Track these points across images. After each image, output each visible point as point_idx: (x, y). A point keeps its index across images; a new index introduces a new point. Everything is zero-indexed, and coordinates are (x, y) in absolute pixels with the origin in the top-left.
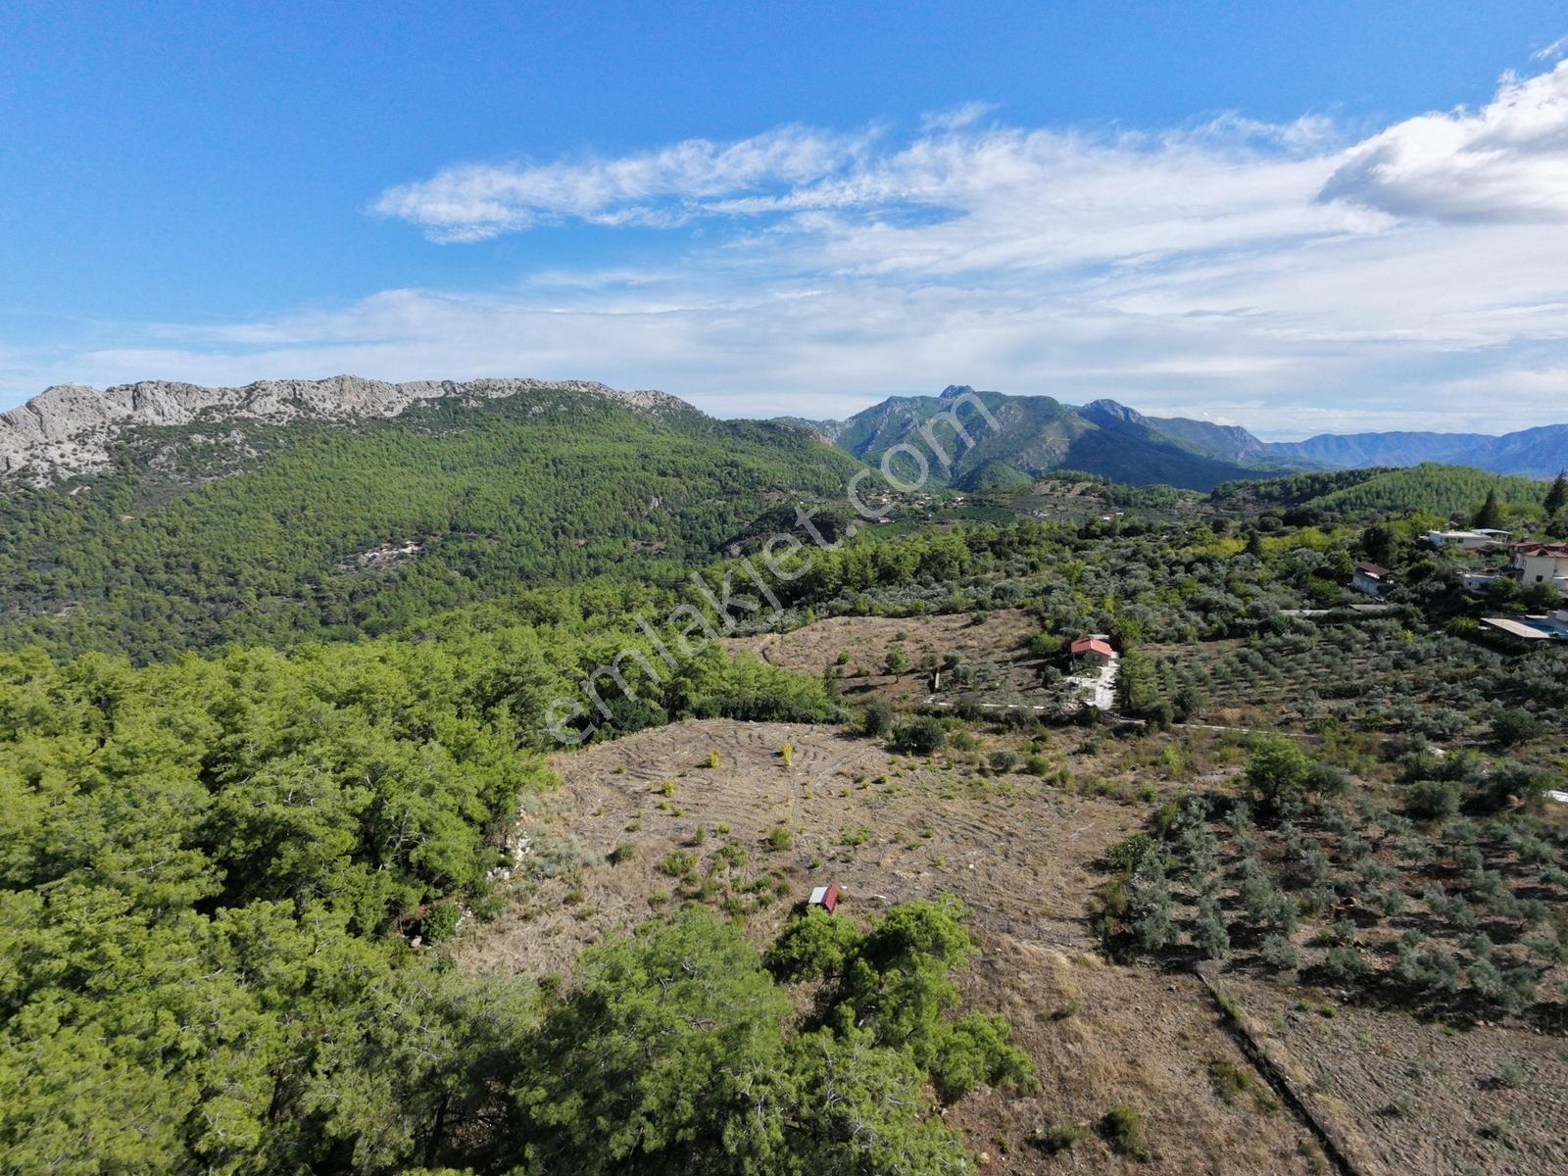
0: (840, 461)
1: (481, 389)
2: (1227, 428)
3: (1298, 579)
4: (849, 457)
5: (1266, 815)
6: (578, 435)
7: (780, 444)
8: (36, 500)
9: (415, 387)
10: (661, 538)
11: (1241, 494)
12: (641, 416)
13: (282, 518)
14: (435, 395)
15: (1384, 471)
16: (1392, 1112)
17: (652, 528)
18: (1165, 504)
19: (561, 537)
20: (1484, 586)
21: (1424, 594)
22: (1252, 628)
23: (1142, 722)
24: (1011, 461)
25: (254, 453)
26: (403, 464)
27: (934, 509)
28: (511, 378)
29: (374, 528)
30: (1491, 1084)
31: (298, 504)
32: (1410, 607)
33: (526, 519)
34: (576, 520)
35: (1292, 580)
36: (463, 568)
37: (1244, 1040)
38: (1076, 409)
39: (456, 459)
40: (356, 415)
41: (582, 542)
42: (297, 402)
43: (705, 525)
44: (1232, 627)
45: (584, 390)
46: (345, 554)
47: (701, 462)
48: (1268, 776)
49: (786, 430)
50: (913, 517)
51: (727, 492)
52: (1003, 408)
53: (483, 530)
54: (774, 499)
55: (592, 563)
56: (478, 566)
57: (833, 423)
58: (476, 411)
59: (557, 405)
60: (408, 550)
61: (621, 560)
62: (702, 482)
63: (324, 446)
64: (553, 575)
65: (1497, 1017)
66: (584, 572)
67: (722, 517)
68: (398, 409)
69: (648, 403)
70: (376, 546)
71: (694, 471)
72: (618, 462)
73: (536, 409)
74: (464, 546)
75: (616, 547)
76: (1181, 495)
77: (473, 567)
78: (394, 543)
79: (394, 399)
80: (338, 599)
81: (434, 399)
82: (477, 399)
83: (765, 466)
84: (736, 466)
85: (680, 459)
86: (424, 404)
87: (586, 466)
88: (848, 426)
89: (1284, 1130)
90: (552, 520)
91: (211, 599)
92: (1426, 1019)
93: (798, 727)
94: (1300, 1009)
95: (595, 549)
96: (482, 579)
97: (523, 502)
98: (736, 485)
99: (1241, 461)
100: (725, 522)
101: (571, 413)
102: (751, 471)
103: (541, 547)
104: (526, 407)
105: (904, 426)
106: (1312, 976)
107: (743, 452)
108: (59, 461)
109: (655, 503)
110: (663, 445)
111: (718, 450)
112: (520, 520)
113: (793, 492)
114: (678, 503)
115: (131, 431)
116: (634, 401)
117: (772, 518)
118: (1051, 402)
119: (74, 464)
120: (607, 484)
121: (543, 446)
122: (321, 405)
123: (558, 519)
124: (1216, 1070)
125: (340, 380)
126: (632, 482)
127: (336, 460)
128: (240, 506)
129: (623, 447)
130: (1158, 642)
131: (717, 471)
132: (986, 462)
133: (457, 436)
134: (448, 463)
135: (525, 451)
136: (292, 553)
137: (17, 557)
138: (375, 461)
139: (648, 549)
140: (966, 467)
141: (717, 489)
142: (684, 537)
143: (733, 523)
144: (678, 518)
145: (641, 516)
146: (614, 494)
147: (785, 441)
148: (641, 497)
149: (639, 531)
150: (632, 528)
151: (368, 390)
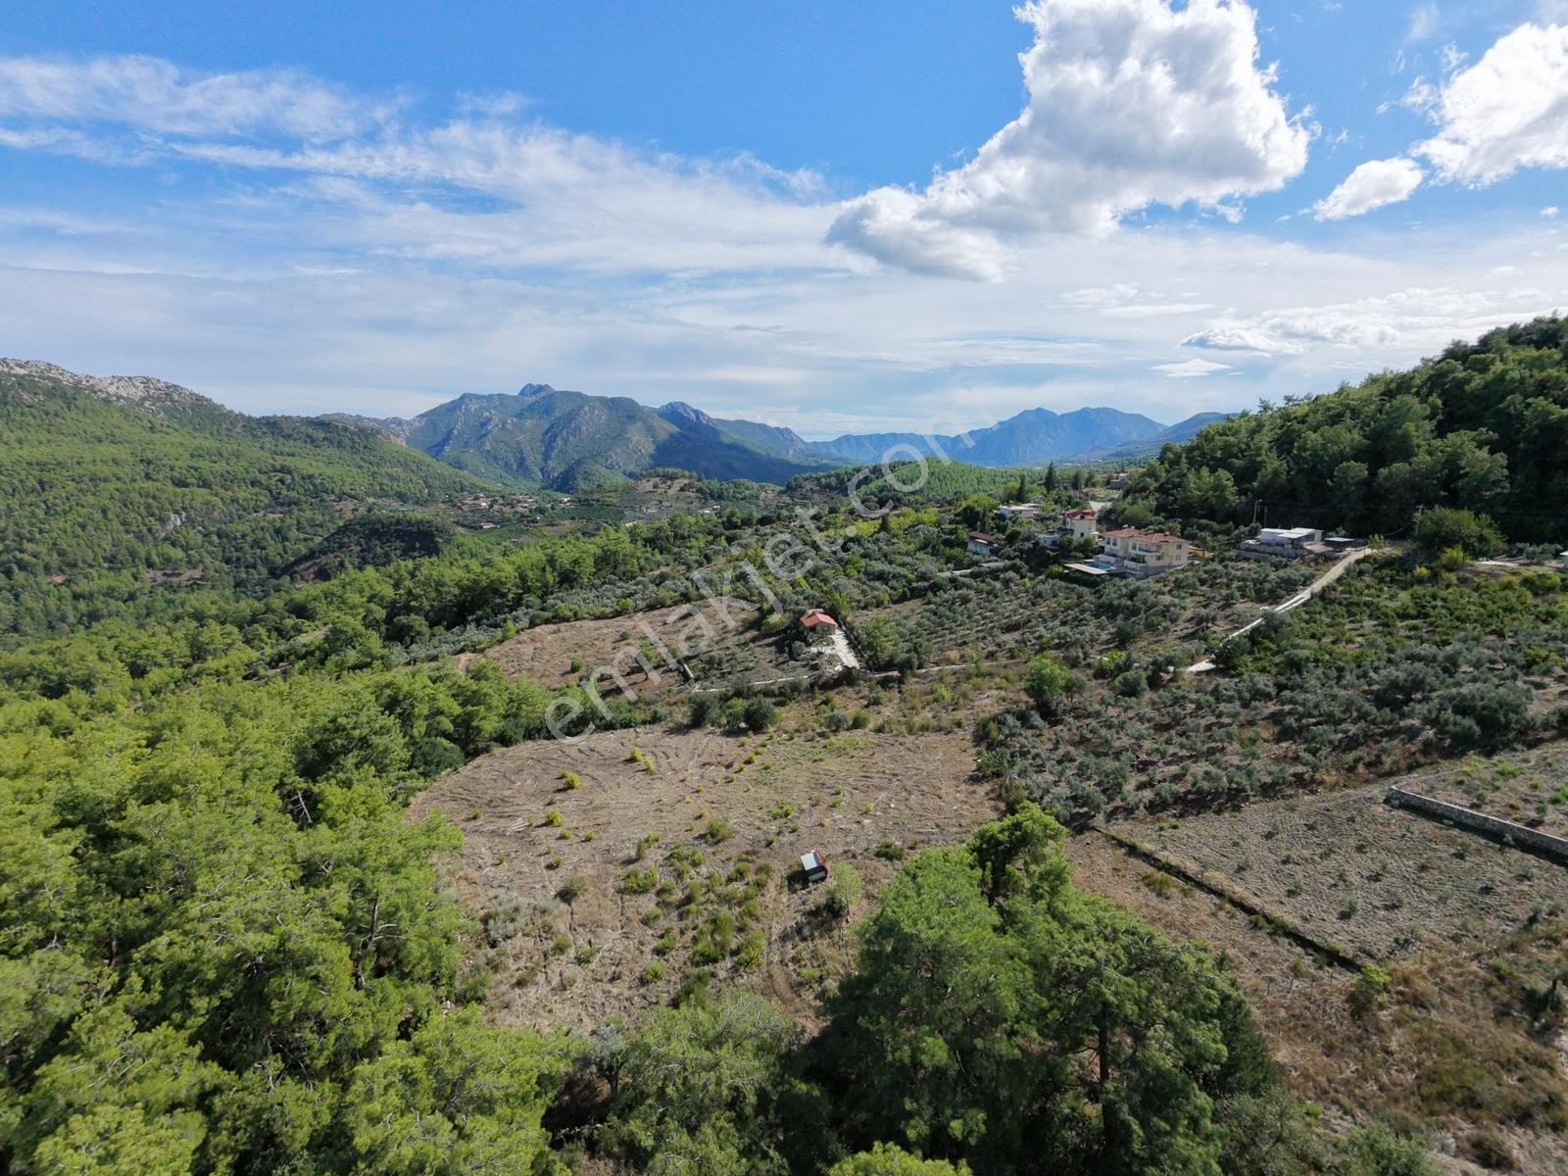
0: (420, 464)
2: (778, 429)
4: (428, 459)
6: (21, 434)
7: (340, 445)
10: (191, 564)
11: (808, 485)
12: (129, 410)
17: (178, 553)
18: (752, 495)
19: (20, 575)
21: (1022, 551)
22: (926, 589)
23: (895, 673)
24: (601, 460)
27: (540, 511)
34: (42, 549)
38: (654, 410)
41: (59, 579)
43: (257, 544)
45: (20, 371)
47: (239, 467)
49: (346, 429)
50: (520, 521)
51: (277, 501)
52: (586, 408)
54: (348, 511)
55: (82, 605)
57: (399, 422)
61: (132, 597)
62: (243, 493)
67: (280, 534)
69: (136, 393)
71: (229, 480)
72: (104, 470)
75: (124, 582)
76: (762, 489)
83: (329, 471)
84: (289, 472)
85: (204, 465)
87: (46, 477)
88: (417, 424)
95: (83, 586)
98: (293, 494)
99: (791, 456)
100: (285, 539)
102: (310, 477)
105: (483, 425)
107: (293, 455)
109: (176, 521)
110: (173, 447)
111: (258, 453)
113: (371, 500)
114: (212, 520)
116: (112, 390)
117: (354, 531)
118: (632, 403)
120: (90, 499)
126: (134, 495)
129: (107, 450)
131: (263, 478)
132: (579, 462)
139: (175, 580)
140: (556, 468)
141: (265, 499)
142: (228, 561)
143: (298, 540)
144: (215, 538)
145: (155, 539)
146: (104, 511)
147: (347, 442)
148: (152, 515)
149: (155, 558)
150: (143, 554)
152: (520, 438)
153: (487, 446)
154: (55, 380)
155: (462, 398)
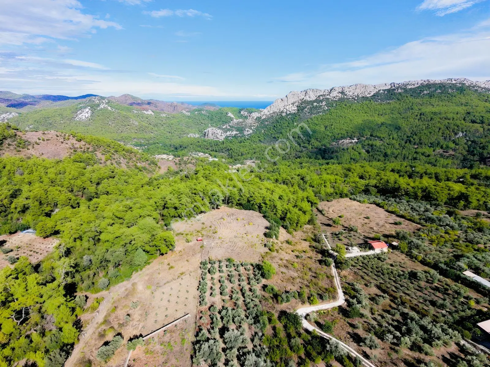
1: (405, 85)
8: (282, 118)
9: (381, 85)
10: (454, 150)
13: (326, 127)
14: (387, 88)
17: (452, 145)
19: (408, 144)
25: (326, 108)
26: (365, 113)
28: (420, 80)
29: (347, 133)
31: (331, 124)
33: (398, 135)
34: (417, 138)
36: (367, 149)
39: (384, 111)
40: (358, 96)
41: (416, 147)
42: (342, 93)
45: (454, 82)
46: (337, 139)
53: (380, 137)
58: (400, 94)
59: (436, 90)
60: (354, 141)
61: (428, 156)
63: (345, 107)
66: (410, 158)
68: (372, 94)
70: (345, 138)
72: (450, 116)
73: (425, 92)
74: (370, 142)
75: (430, 151)
77: (370, 150)
78: (351, 138)
79: (372, 90)
81: (385, 90)
82: (401, 89)
86: (382, 91)
87: (434, 117)
90: (408, 137)
91: (303, 147)
96: (371, 154)
97: (400, 129)
103: (397, 146)
104: (421, 92)
108: (288, 109)
109: (461, 134)
115: (304, 102)
119: (290, 110)
120: (439, 125)
121: (421, 107)
122: (349, 93)
123: (410, 137)
125: (357, 85)
126: (453, 125)
127: (346, 111)
128: (318, 123)
133: (389, 103)
135: (412, 109)
137: (275, 131)
139: (445, 154)
144: (470, 143)
145: (450, 139)
146: (440, 129)
148: (454, 132)
149: (444, 146)
150: (442, 144)
151: (364, 88)
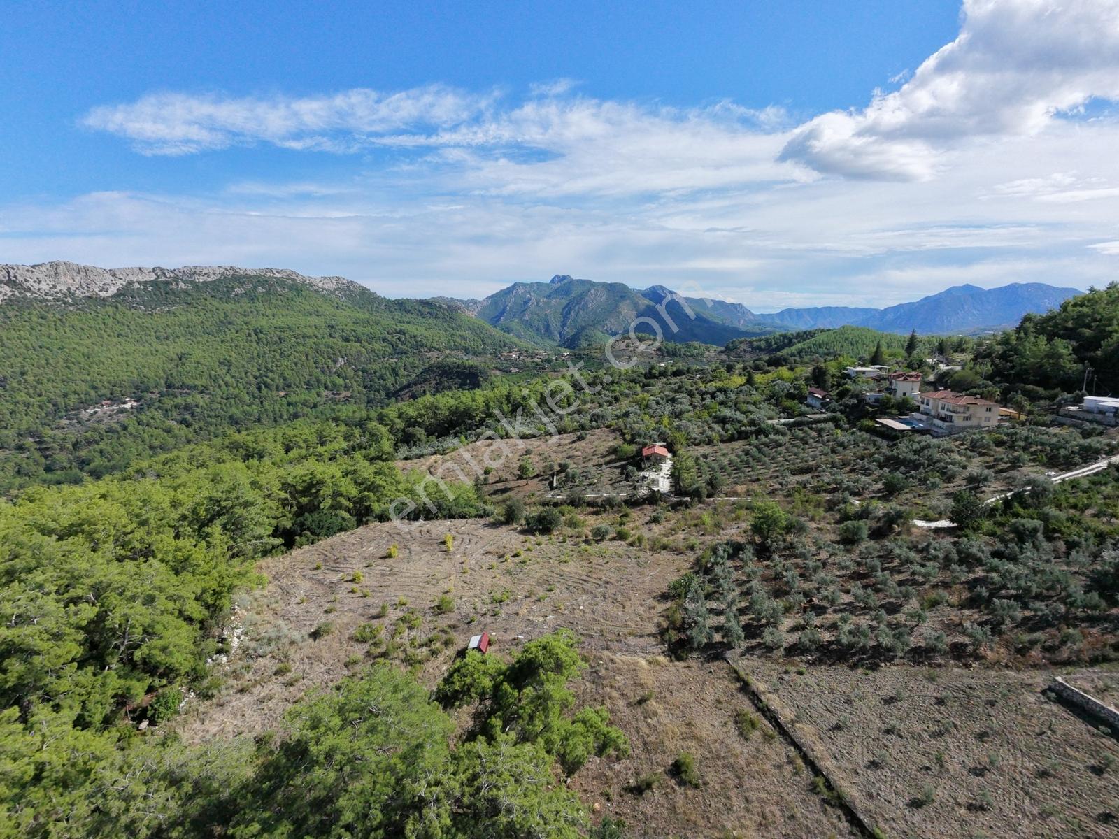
0: (482, 329)
1: (189, 275)
2: (733, 304)
3: (777, 400)
4: (488, 326)
5: (763, 552)
6: (275, 311)
7: (437, 317)
9: (127, 271)
10: (347, 388)
11: (743, 347)
12: (326, 296)
14: (147, 279)
15: (823, 331)
16: (838, 728)
17: (340, 381)
18: (698, 354)
19: (264, 390)
20: (877, 400)
21: (846, 406)
22: (751, 433)
23: (688, 499)
24: (599, 327)
26: (119, 335)
27: (549, 361)
28: (215, 266)
29: (95, 388)
30: (890, 701)
31: (17, 370)
32: (838, 415)
33: (233, 377)
34: (276, 377)
35: (773, 401)
36: (179, 418)
37: (754, 697)
38: (639, 291)
39: (169, 331)
40: (72, 295)
41: (282, 394)
42: (11, 283)
43: (382, 378)
44: (740, 433)
45: (279, 276)
46: (67, 410)
47: (377, 330)
48: (763, 526)
49: (440, 306)
50: (535, 368)
51: (397, 352)
52: (592, 290)
53: (195, 387)
54: (434, 357)
55: (291, 409)
56: (193, 415)
57: (475, 302)
58: (185, 292)
59: (256, 287)
60: (128, 406)
61: (315, 406)
62: (378, 346)
63: (42, 321)
64: (259, 420)
65: (891, 659)
66: (285, 417)
67: (394, 371)
68: (113, 290)
69: (332, 286)
70: (96, 403)
71: (371, 338)
72: (309, 332)
73: (238, 290)
74: (179, 400)
75: (311, 397)
76: (707, 349)
77: (188, 417)
78: (113, 399)
79: (108, 281)
80: (62, 449)
81: (146, 283)
82: (185, 282)
83: (426, 333)
84: (404, 334)
85: (360, 329)
86: (137, 286)
87: (283, 335)
88: (485, 303)
89: (779, 750)
90: (256, 377)
92: (854, 667)
93: (456, 522)
94: (786, 672)
95: (293, 398)
96: (196, 426)
97: (230, 364)
98: (404, 347)
99: (742, 325)
100: (397, 375)
101: (268, 293)
102: (415, 336)
103: (247, 398)
104: (229, 290)
105: (526, 303)
106: (793, 650)
107: (409, 323)
109: (341, 362)
110: (345, 318)
111: (389, 322)
112: (228, 378)
113: (448, 352)
114: (360, 362)
116: (320, 285)
117: (433, 371)
118: (624, 287)
120: (301, 348)
121: (246, 319)
122: (36, 286)
123: (261, 376)
124: (740, 720)
125: (54, 266)
126: (322, 347)
127: (53, 332)
129: (313, 320)
130: (696, 445)
131: (389, 337)
132: (583, 328)
133: (169, 312)
134: (163, 334)
135: (230, 323)
136: (12, 412)
138: (93, 333)
139: (337, 397)
140: (569, 331)
141: (390, 350)
142: (365, 387)
143: (403, 376)
144: (360, 373)
145: (330, 373)
146: (307, 356)
147: (440, 314)
148: (330, 358)
149: (329, 384)
150: (323, 381)
151: (83, 274)
152: (548, 312)
153: (527, 318)
154: (293, 280)
155: (514, 286)
